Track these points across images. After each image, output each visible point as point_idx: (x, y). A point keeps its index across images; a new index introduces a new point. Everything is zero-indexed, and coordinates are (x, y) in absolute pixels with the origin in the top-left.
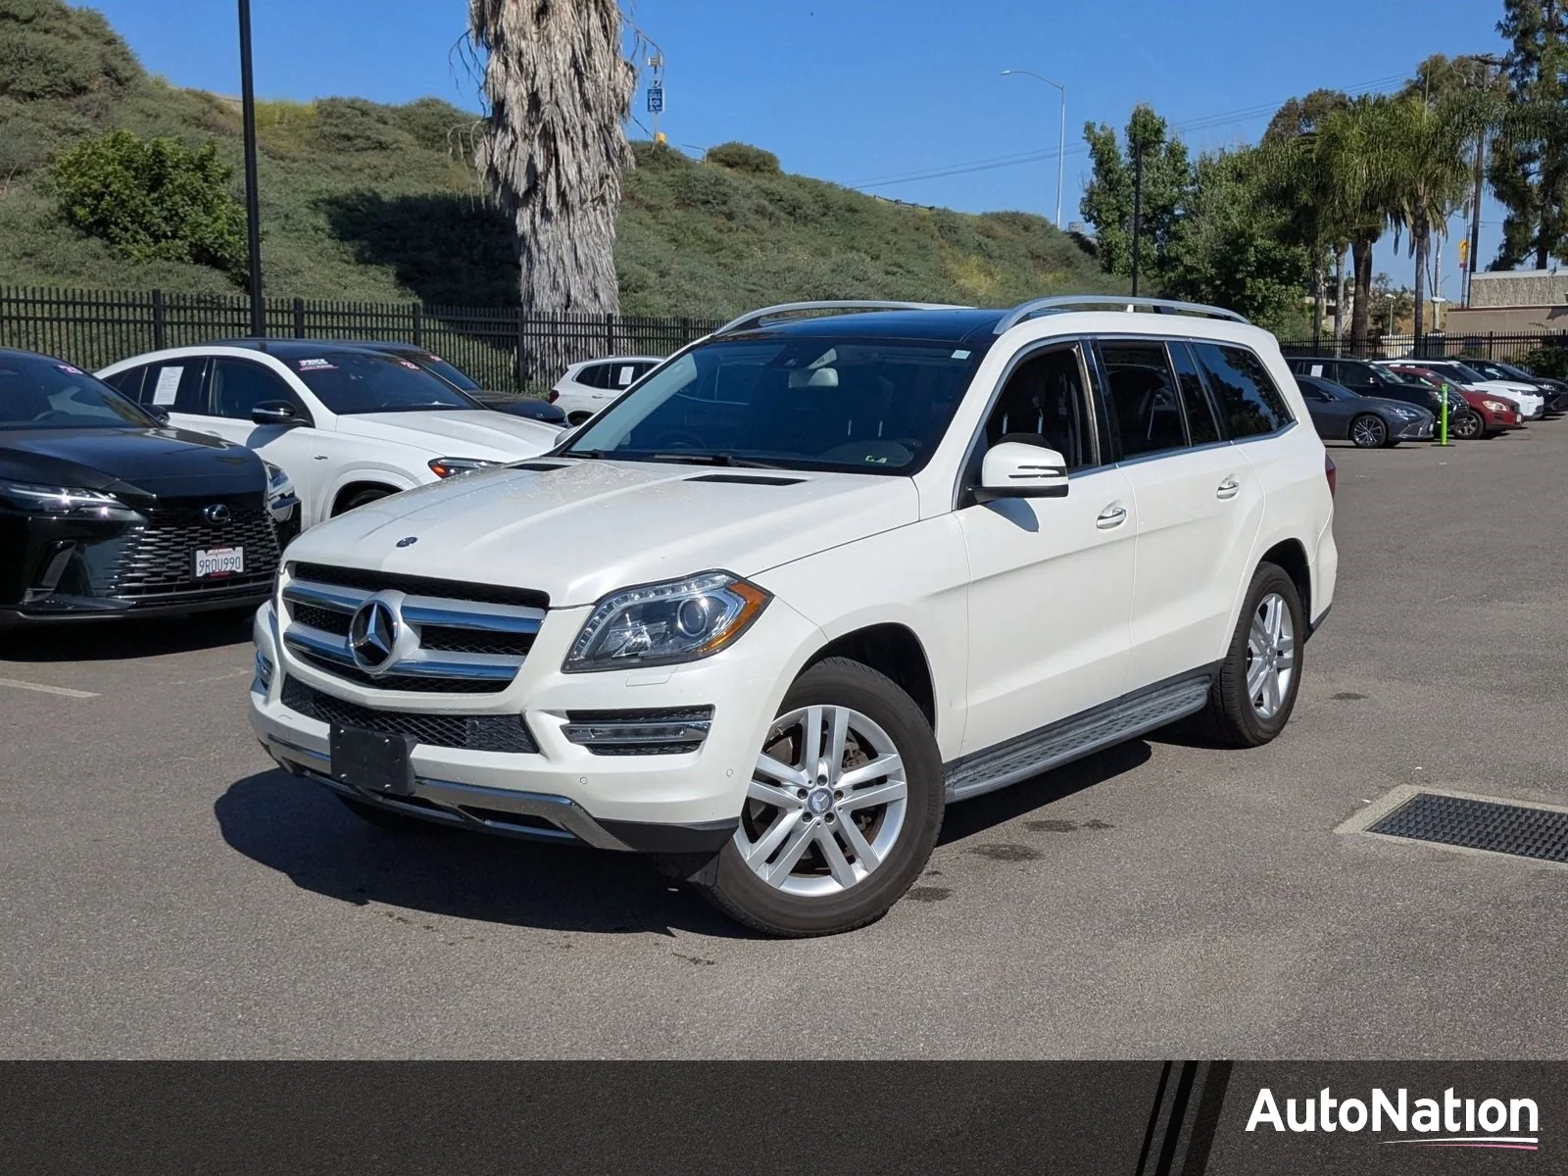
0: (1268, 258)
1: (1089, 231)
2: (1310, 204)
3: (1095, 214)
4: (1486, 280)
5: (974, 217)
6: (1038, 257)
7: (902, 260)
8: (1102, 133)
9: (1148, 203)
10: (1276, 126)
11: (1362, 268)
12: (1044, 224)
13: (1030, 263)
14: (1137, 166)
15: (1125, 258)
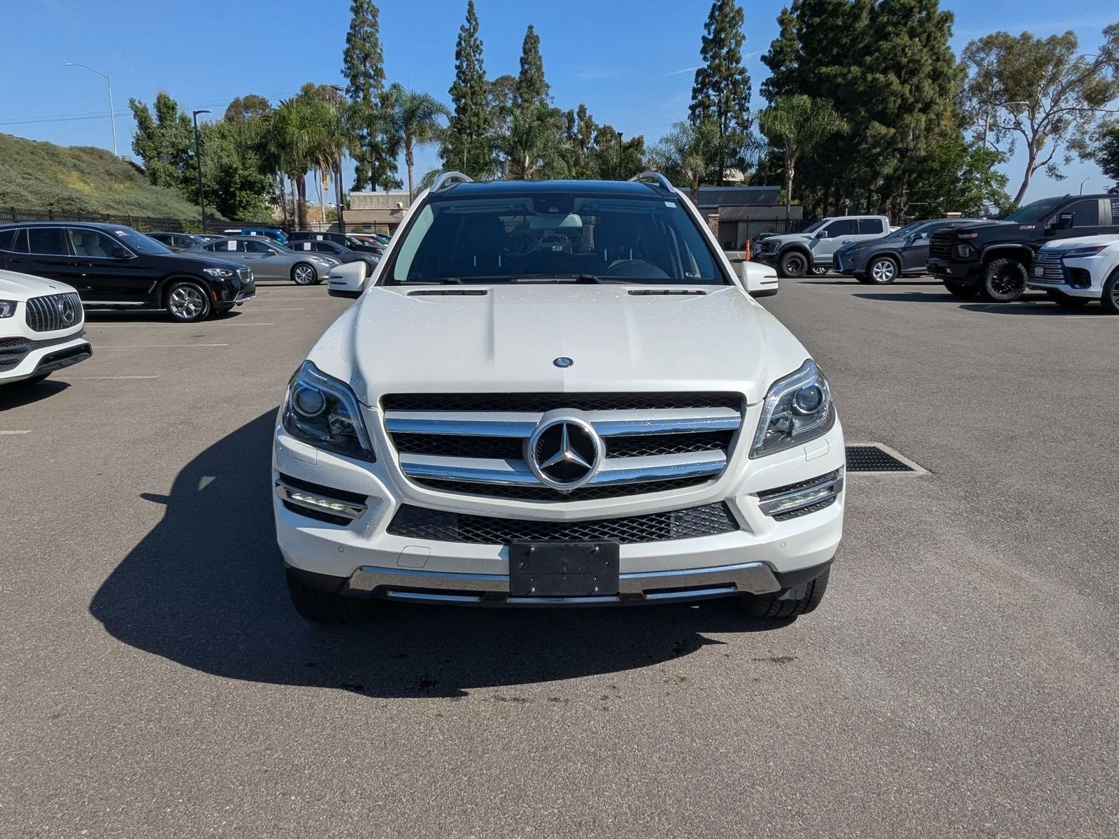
0: (246, 180)
1: (139, 161)
2: (276, 153)
3: (142, 152)
4: (369, 196)
5: (65, 149)
6: (111, 174)
7: (30, 171)
8: (138, 105)
9: (173, 147)
10: (230, 111)
11: (301, 188)
12: (111, 156)
13: (107, 178)
14: (162, 126)
15: (163, 178)
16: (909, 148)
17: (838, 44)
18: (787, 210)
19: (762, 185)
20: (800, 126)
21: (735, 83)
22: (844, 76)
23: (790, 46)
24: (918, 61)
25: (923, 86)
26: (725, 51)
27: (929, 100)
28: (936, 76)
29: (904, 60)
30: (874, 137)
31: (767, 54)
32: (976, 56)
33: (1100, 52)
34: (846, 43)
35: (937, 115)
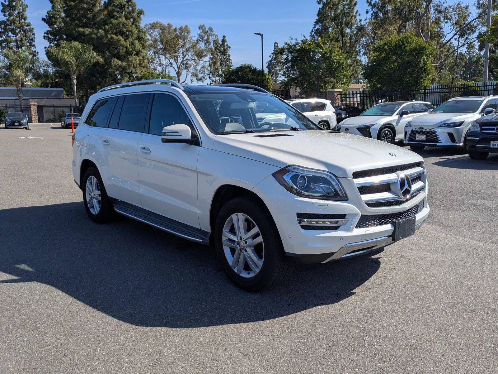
16: (133, 72)
17: (85, 17)
18: (75, 101)
19: (47, 87)
20: (77, 58)
21: (24, 31)
22: (96, 34)
23: (59, 15)
24: (131, 31)
25: (135, 43)
26: (16, 12)
27: (138, 50)
28: (139, 39)
29: (125, 30)
30: (115, 66)
31: (45, 17)
32: (149, 31)
33: (198, 36)
34: (90, 17)
35: (143, 57)
